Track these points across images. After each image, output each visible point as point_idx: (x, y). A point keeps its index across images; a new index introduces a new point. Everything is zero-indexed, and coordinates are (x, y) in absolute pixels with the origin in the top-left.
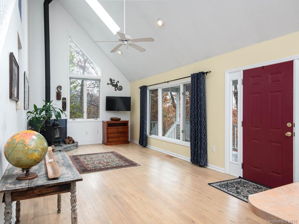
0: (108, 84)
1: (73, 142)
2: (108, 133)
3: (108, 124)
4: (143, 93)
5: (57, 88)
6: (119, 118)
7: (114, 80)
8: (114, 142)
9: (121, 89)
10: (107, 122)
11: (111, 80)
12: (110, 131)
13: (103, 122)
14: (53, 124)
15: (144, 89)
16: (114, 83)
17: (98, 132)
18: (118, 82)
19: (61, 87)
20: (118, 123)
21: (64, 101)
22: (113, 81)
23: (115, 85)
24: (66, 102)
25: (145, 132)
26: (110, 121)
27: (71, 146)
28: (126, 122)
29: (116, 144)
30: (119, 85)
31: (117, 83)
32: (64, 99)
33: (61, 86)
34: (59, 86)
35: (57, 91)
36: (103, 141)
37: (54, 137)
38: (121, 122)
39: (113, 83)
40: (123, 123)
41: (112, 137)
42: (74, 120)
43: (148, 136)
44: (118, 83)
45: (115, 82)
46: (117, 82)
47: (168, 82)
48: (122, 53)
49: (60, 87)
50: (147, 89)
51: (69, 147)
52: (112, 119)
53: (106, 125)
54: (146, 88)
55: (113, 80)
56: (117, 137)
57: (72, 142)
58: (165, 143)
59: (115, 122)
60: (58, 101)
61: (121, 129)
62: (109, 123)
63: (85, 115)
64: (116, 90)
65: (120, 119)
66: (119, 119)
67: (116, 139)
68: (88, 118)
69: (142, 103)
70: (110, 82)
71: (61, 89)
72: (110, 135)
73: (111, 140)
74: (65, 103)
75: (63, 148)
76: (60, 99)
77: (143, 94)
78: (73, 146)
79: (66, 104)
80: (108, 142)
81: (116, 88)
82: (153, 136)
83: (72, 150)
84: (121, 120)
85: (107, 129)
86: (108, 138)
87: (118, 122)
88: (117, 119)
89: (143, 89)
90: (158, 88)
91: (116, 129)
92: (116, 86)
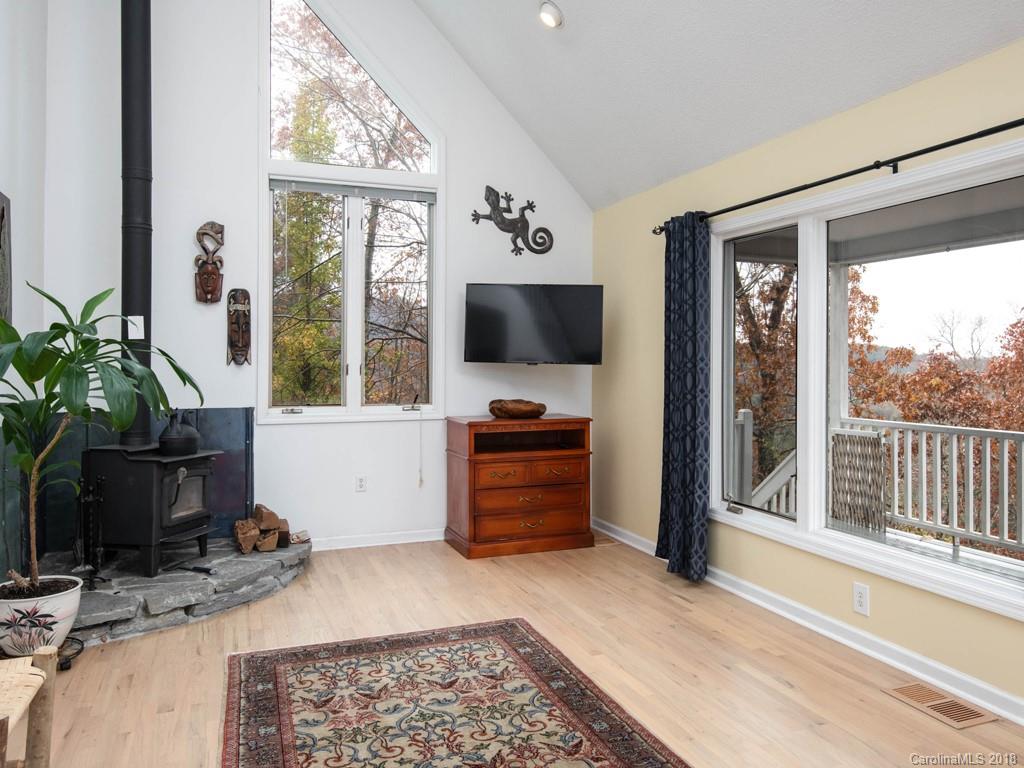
0: (476, 217)
1: (284, 541)
2: (475, 492)
3: (477, 436)
4: (690, 254)
5: (201, 235)
6: (537, 400)
7: (509, 198)
8: (510, 538)
9: (543, 243)
10: (471, 425)
11: (492, 195)
12: (487, 476)
13: (451, 424)
14: (160, 442)
15: (693, 234)
16: (509, 210)
17: (421, 481)
18: (531, 206)
19: (220, 230)
20: (533, 429)
21: (240, 307)
22: (503, 204)
23: (513, 222)
24: (247, 316)
25: (700, 492)
26: (489, 418)
27: (264, 573)
28: (578, 427)
29: (522, 551)
30: (535, 221)
31: (522, 215)
32: (240, 296)
33: (222, 227)
34: (212, 225)
35: (198, 251)
36: (448, 530)
37: (161, 519)
38: (548, 428)
39: (506, 215)
40: (556, 432)
41: (497, 514)
42: (292, 412)
43: (719, 518)
44: (528, 213)
45: (516, 207)
46: (523, 210)
47: (893, 164)
48: (560, 24)
49: (212, 232)
50: (708, 233)
51: (252, 580)
52: (498, 409)
53: (465, 441)
54: (707, 226)
55: (502, 194)
56: (528, 512)
57: (273, 539)
58: (862, 586)
59: (514, 426)
60: (202, 307)
61: (546, 464)
62: (484, 430)
63: (353, 383)
64: (517, 250)
65: (543, 407)
66: (537, 412)
67: (521, 525)
68: (368, 400)
69: (682, 317)
70: (485, 209)
71: (220, 243)
72: (488, 503)
73: (491, 527)
74: (242, 320)
75: (210, 590)
76: (216, 300)
77: (687, 265)
78: (279, 570)
79: (248, 324)
80: (475, 538)
81: (520, 242)
82: (751, 520)
83: (269, 593)
84: (547, 412)
85: (473, 465)
86: (476, 515)
87: (531, 426)
88: (529, 408)
89: (687, 233)
90: (797, 216)
91: (519, 468)
92: (517, 228)
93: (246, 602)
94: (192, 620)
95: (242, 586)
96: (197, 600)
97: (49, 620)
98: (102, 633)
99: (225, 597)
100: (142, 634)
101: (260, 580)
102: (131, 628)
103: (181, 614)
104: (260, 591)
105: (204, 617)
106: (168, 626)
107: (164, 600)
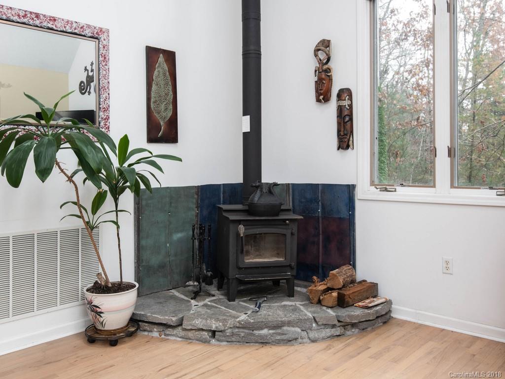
93: (264, 342)
94: (213, 341)
95: (262, 329)
96: (217, 327)
97: (99, 310)
98: (160, 330)
99: (243, 333)
100: (180, 339)
101: (285, 328)
102: (175, 333)
103: (206, 335)
104: (279, 337)
105: (225, 343)
106: (197, 340)
107: (194, 320)
